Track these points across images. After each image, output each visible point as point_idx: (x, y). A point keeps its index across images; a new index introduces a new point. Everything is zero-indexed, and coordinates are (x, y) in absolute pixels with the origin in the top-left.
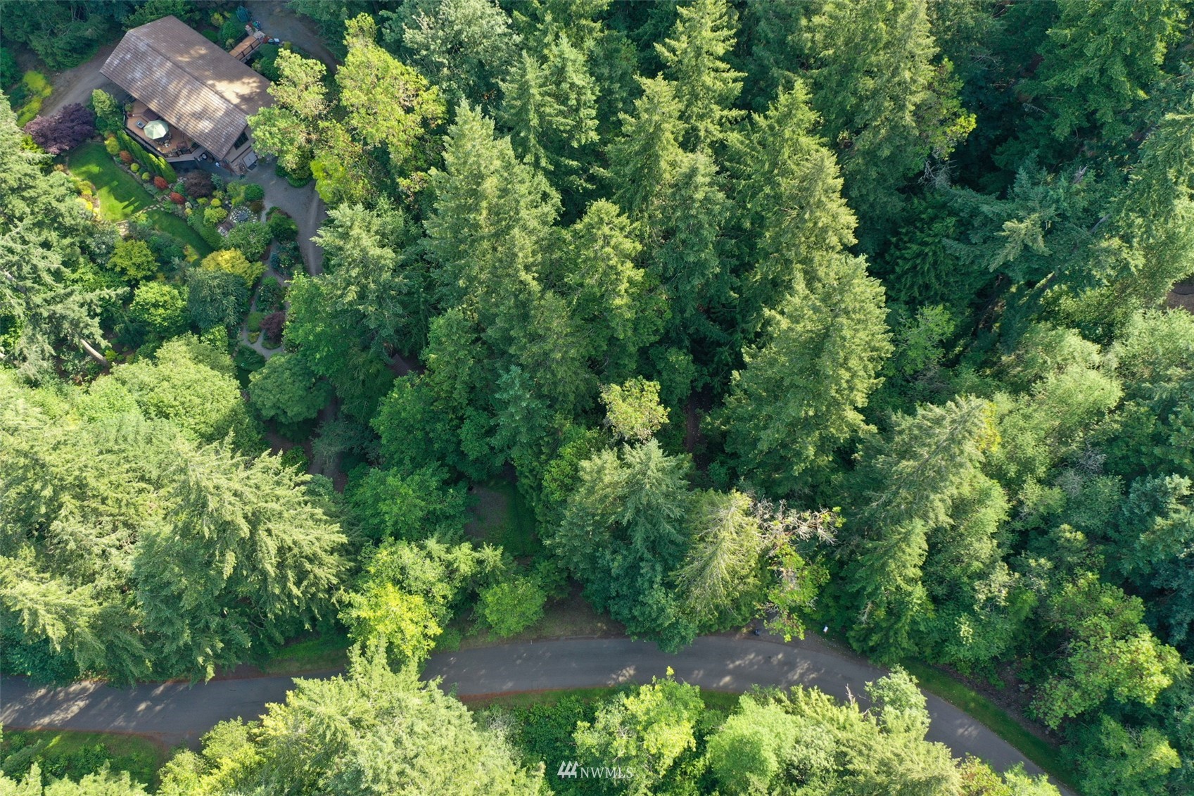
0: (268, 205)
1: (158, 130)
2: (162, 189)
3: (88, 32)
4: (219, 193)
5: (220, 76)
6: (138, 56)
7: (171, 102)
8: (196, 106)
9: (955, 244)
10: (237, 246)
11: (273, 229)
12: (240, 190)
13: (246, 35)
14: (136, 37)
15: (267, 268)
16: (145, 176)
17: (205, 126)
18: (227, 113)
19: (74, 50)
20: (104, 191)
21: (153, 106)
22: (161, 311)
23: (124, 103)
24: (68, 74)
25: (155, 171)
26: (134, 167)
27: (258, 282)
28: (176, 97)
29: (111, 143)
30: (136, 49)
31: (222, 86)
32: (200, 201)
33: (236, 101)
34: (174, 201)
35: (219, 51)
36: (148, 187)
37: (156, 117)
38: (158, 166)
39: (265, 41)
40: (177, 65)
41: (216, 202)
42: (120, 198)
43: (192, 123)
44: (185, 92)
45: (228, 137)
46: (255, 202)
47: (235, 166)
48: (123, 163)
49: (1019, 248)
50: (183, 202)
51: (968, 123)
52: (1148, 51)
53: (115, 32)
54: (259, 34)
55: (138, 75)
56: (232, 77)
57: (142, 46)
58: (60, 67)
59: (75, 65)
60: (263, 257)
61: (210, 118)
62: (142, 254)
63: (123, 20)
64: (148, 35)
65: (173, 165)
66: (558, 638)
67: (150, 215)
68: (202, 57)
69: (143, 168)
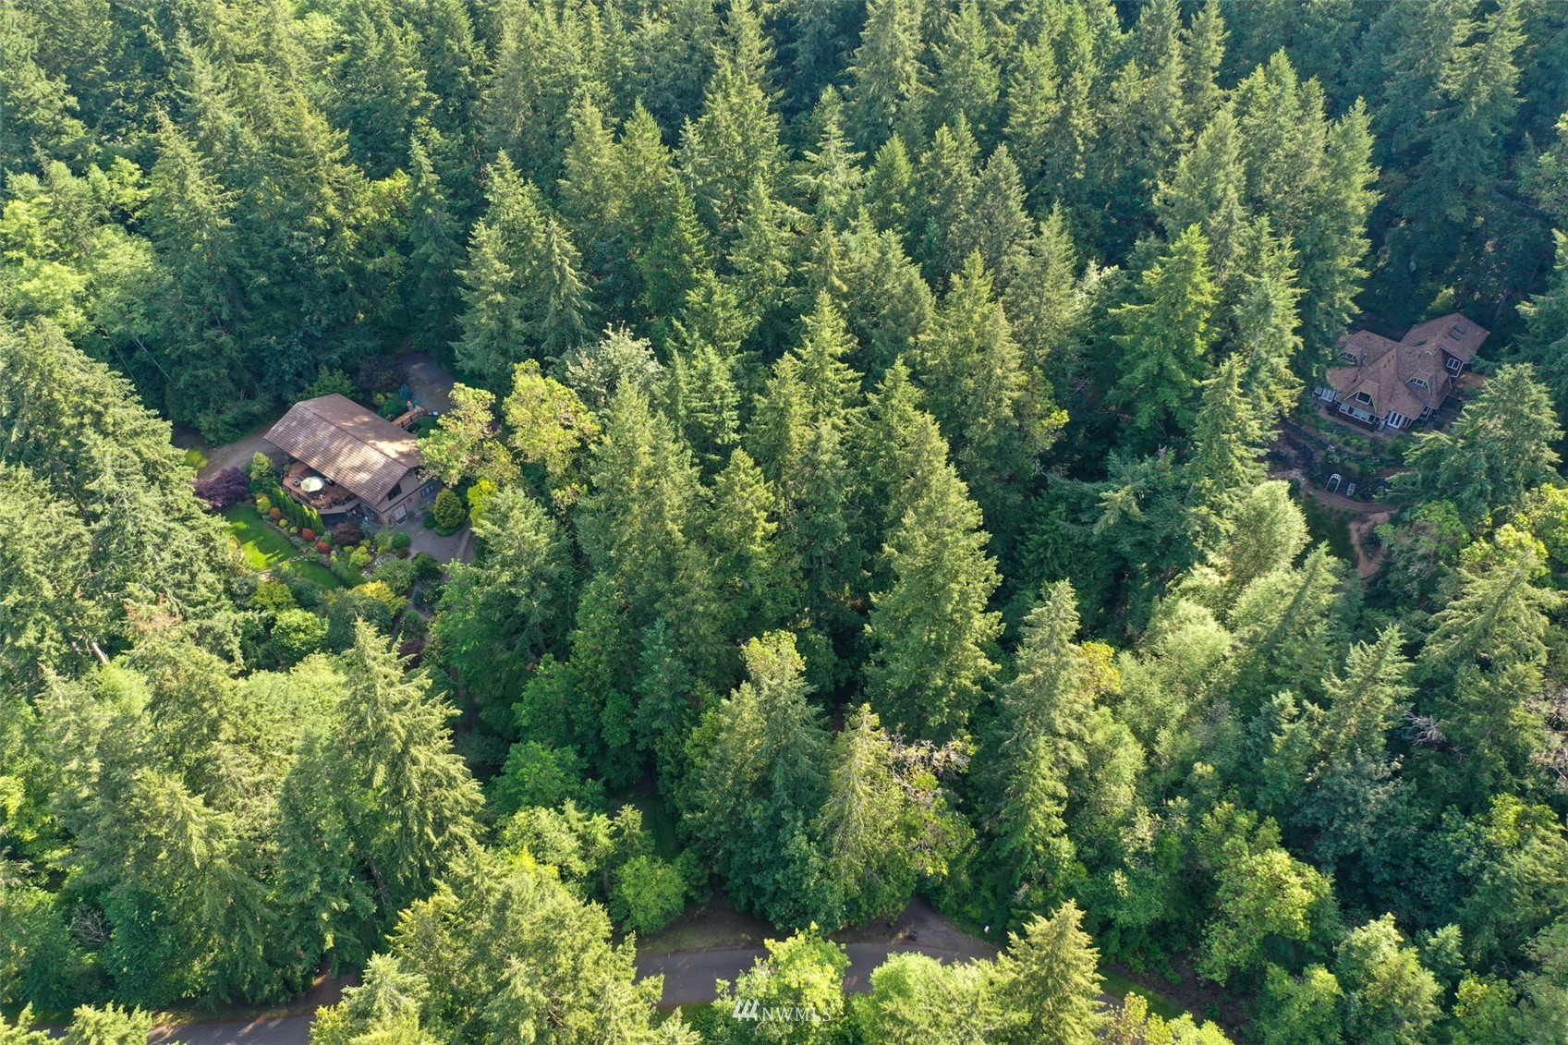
0: (414, 552)
1: (314, 484)
2: (308, 541)
3: (256, 407)
4: (367, 542)
5: (381, 437)
6: (304, 423)
7: (330, 458)
8: (356, 460)
9: (1067, 524)
10: (383, 580)
11: (419, 568)
12: (387, 538)
13: (406, 410)
14: (304, 408)
15: (410, 601)
16: (293, 530)
17: (363, 477)
18: (385, 466)
19: (237, 426)
20: (250, 544)
21: (313, 463)
22: (301, 635)
23: (284, 463)
24: (226, 448)
25: (304, 522)
26: (283, 522)
27: (400, 613)
28: (337, 455)
29: (262, 501)
30: (302, 417)
31: (384, 445)
32: (347, 549)
33: (395, 456)
34: (321, 551)
35: (381, 420)
36: (296, 540)
37: (312, 472)
38: (310, 518)
39: (425, 414)
40: (340, 429)
41: (363, 549)
42: (264, 550)
43: (351, 475)
44: (346, 450)
45: (383, 488)
46: (401, 549)
47: (385, 518)
48: (272, 520)
49: (1118, 513)
50: (328, 552)
51: (1062, 417)
52: (1191, 345)
53: (281, 407)
54: (418, 408)
55: (301, 439)
56: (392, 439)
57: (308, 415)
58: (220, 442)
59: (234, 441)
60: (407, 593)
61: (368, 471)
62: (282, 593)
63: (291, 397)
64: (315, 406)
65: (323, 516)
66: (698, 951)
67: (293, 565)
68: (365, 423)
69: (291, 523)
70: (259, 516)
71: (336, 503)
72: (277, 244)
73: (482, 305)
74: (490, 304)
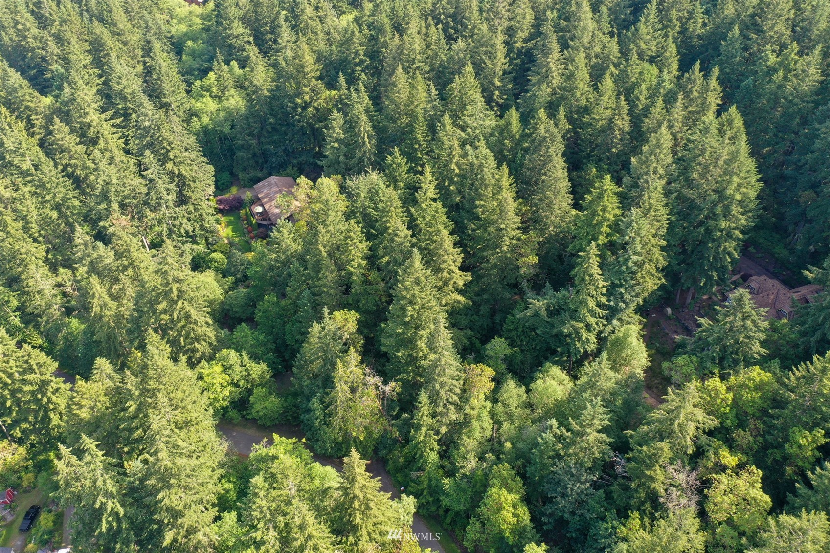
1: (258, 209)
2: (249, 232)
6: (269, 185)
7: (271, 201)
14: (273, 179)
16: (247, 226)
20: (231, 227)
21: (264, 201)
23: (256, 199)
25: (250, 224)
26: (245, 222)
29: (242, 212)
30: (270, 182)
32: (259, 239)
34: (251, 237)
36: (245, 230)
37: (261, 205)
38: (252, 223)
40: (280, 190)
41: (265, 241)
42: (233, 231)
48: (242, 220)
49: (534, 311)
50: (253, 239)
51: (533, 259)
55: (264, 191)
57: (273, 182)
62: (225, 248)
65: (257, 224)
67: (240, 240)
69: (248, 224)
70: (240, 218)
71: (265, 220)
72: (282, 108)
73: (328, 147)
74: (332, 147)
